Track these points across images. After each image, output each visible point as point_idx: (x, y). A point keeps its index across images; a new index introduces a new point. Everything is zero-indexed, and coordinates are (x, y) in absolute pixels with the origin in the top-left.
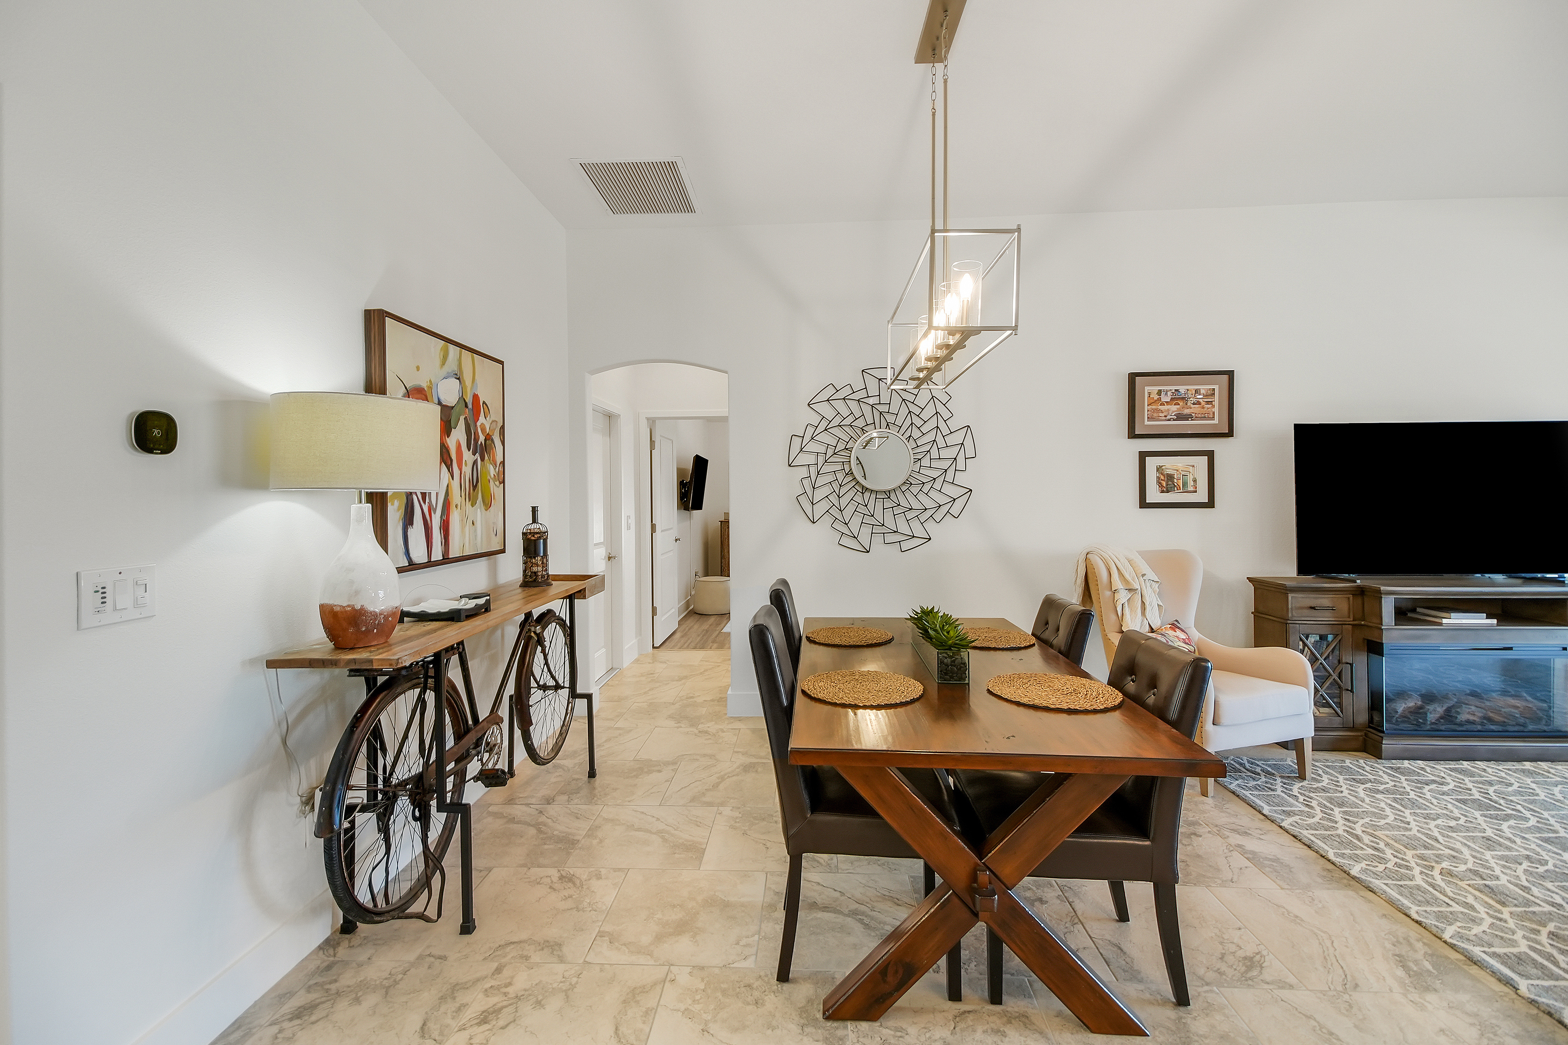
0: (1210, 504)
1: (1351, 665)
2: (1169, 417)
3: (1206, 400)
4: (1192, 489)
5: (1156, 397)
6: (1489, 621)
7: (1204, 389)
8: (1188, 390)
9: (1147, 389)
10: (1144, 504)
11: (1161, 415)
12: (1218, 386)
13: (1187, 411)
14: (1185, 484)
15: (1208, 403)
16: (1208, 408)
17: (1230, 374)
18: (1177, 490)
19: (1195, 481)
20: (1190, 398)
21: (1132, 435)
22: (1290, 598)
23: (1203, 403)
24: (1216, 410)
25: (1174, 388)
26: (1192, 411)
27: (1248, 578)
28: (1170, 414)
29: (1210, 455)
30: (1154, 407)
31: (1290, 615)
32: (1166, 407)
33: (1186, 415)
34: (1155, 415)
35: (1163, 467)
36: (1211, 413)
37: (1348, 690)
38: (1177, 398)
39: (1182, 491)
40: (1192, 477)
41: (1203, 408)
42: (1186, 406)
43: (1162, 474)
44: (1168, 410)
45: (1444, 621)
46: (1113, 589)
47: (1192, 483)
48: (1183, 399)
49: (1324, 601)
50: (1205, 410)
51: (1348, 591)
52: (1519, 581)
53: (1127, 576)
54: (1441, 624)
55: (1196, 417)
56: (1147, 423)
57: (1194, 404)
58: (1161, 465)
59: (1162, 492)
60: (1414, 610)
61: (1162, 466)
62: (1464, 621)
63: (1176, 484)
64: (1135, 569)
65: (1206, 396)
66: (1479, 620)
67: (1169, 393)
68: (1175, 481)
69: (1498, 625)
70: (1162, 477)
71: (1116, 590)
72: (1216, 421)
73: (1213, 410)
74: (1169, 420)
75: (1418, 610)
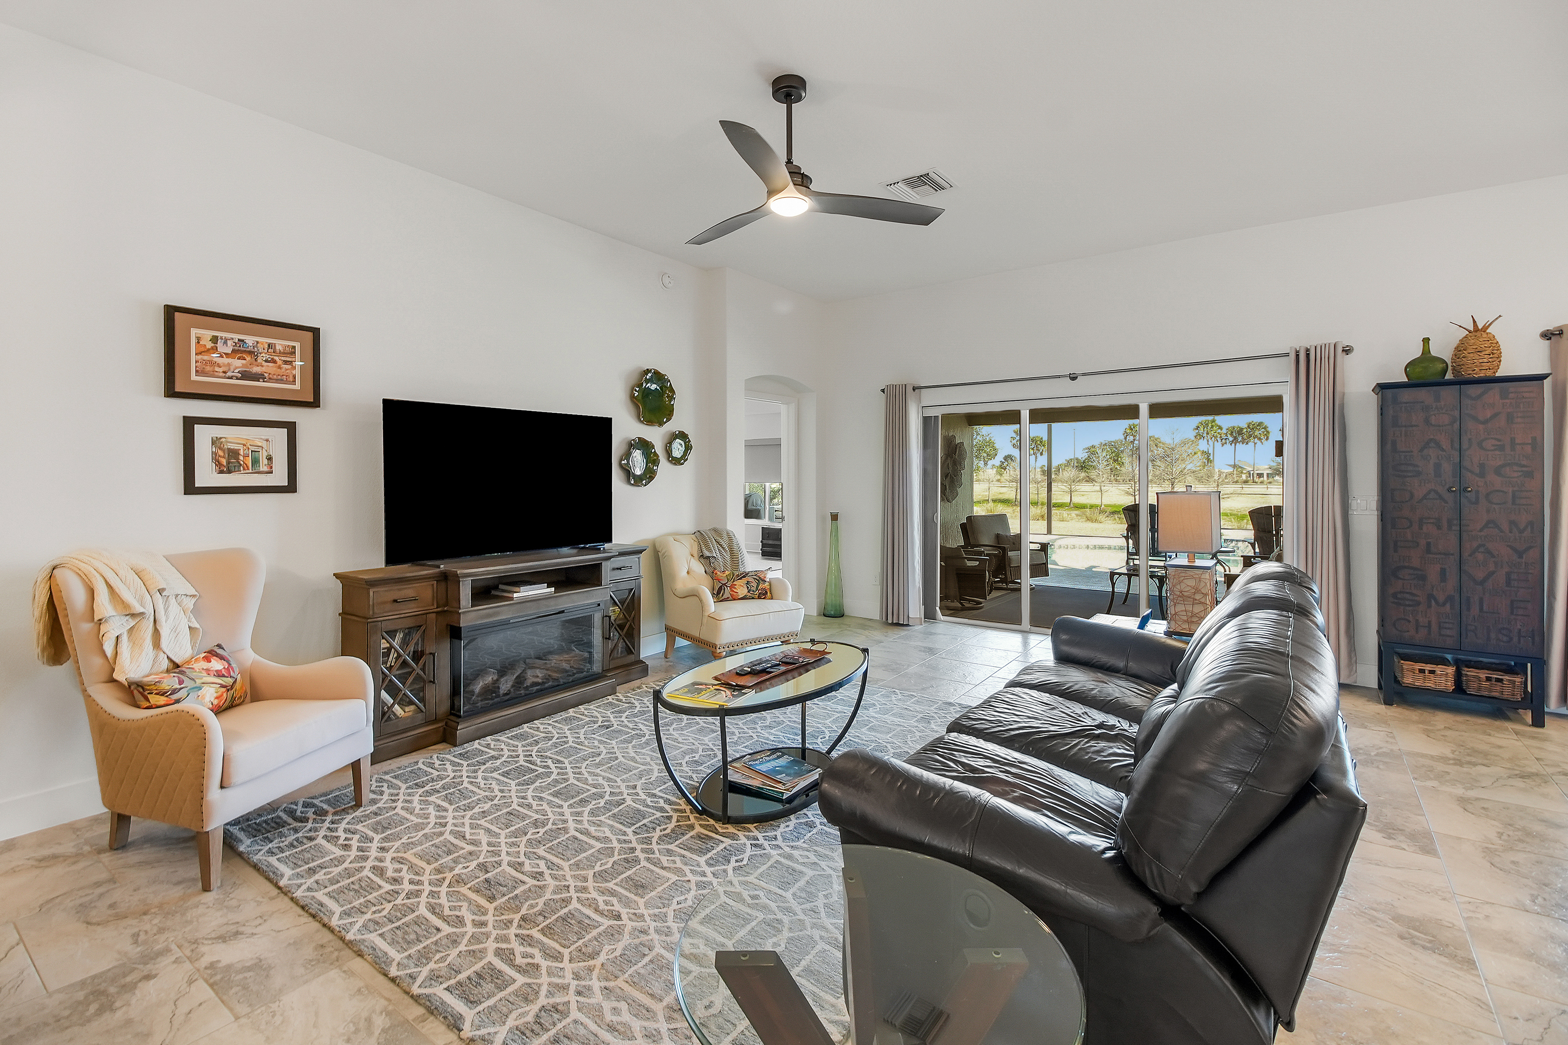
0: (291, 487)
1: (434, 655)
2: (229, 374)
3: (283, 358)
4: (266, 469)
5: (209, 345)
6: (549, 590)
7: (280, 344)
8: (258, 342)
9: (194, 332)
10: (190, 488)
11: (217, 369)
12: (299, 344)
13: (256, 369)
14: (255, 462)
15: (286, 362)
16: (287, 370)
17: (316, 332)
18: (244, 469)
19: (270, 459)
20: (261, 353)
21: (171, 392)
22: (371, 594)
23: (279, 362)
24: (297, 372)
25: (237, 337)
26: (264, 369)
27: (334, 575)
28: (232, 370)
29: (291, 428)
30: (206, 358)
31: (371, 613)
32: (226, 360)
33: (256, 374)
34: (208, 368)
35: (223, 440)
36: (291, 376)
37: (431, 682)
38: (240, 350)
39: (251, 471)
40: (265, 454)
41: (280, 367)
42: (255, 363)
43: (220, 448)
44: (229, 365)
45: (515, 595)
46: (96, 618)
47: (266, 462)
48: (251, 353)
49: (408, 591)
50: (283, 370)
51: (430, 578)
52: (575, 551)
53: (127, 596)
54: (512, 599)
55: (270, 379)
56: (194, 377)
57: (266, 361)
58: (219, 436)
59: (221, 472)
60: (496, 588)
61: (221, 438)
62: (531, 593)
63: (242, 463)
64: (147, 583)
65: (284, 353)
66: (542, 590)
67: (230, 343)
68: (241, 458)
69: (555, 593)
70: (221, 453)
71: (100, 620)
72: (297, 386)
73: (294, 372)
74: (231, 378)
75: (501, 586)
